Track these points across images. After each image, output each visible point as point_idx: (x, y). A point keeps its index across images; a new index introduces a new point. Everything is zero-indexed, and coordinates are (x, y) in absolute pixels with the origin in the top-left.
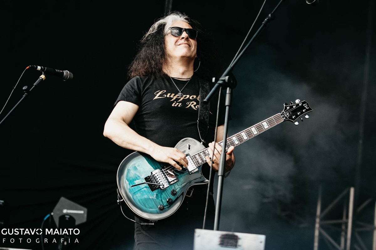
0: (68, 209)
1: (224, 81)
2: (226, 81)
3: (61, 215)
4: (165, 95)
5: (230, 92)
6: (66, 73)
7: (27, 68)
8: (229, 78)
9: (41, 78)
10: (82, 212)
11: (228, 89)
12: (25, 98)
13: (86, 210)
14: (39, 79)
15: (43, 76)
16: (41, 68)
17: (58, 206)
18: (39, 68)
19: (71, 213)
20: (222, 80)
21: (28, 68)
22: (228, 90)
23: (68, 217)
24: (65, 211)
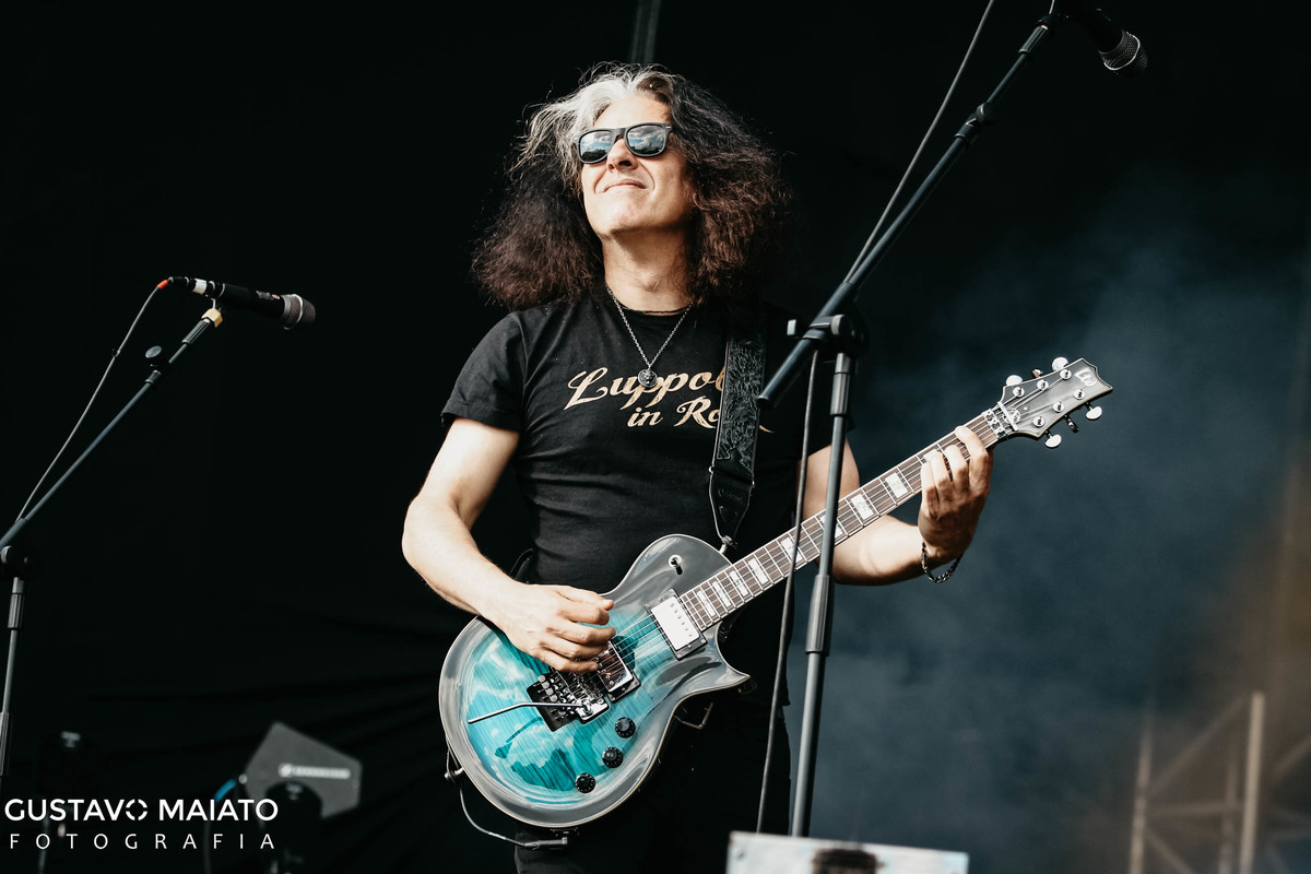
0: (296, 763)
1: (827, 330)
2: (835, 330)
3: (273, 782)
4: (605, 389)
5: (846, 370)
6: (293, 301)
7: (159, 286)
8: (842, 319)
9: (207, 321)
10: (343, 774)
11: (840, 357)
12: (153, 386)
13: (357, 765)
14: (200, 323)
15: (213, 314)
16: (209, 286)
17: (263, 752)
18: (201, 285)
19: (306, 778)
20: (819, 328)
21: (165, 287)
22: (840, 363)
23: (295, 789)
24: (286, 771)
